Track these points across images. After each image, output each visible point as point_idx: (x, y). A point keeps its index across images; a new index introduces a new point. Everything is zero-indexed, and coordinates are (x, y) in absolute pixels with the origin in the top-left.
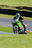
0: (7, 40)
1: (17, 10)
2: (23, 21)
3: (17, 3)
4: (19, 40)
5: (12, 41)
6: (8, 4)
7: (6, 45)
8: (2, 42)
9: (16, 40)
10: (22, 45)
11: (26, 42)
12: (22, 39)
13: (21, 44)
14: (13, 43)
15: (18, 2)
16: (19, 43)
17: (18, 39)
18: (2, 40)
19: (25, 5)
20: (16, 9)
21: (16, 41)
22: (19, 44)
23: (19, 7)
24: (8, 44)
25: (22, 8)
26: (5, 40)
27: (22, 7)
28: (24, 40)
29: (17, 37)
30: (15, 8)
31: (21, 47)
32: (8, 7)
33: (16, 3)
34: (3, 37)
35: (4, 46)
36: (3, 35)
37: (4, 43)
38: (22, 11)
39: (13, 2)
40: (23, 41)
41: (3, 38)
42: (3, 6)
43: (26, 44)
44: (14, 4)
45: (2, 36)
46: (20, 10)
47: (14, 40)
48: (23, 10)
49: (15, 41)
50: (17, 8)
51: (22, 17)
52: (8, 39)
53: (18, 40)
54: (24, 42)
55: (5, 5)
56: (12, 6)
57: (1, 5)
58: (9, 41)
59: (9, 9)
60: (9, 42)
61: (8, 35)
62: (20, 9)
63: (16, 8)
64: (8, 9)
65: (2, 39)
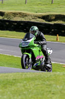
0: (22, 84)
1: (44, 21)
2: (44, 42)
3: (43, 7)
4: (47, 85)
5: (33, 87)
6: (24, 10)
7: (20, 95)
8: (13, 89)
9: (41, 84)
10: (53, 94)
11: (62, 87)
12: (53, 82)
13: (50, 91)
14: (35, 91)
15: (46, 6)
16: (47, 89)
17: (44, 82)
18: (11, 85)
19: (59, 12)
20: (42, 20)
21: (41, 86)
22: (47, 91)
23: (48, 16)
24: (25, 92)
25: (54, 18)
26: (18, 84)
27: (53, 15)
28: (56, 85)
29: (42, 78)
30: (39, 18)
31: (51, 98)
32: (26, 16)
33: (41, 9)
34: (14, 78)
35: (15, 98)
36: (15, 74)
37: (17, 91)
38: (55, 24)
39: (34, 7)
40: (54, 85)
41: (14, 81)
42: (15, 14)
43: (60, 92)
44: (36, 10)
45: (12, 76)
46: (51, 23)
47: (37, 85)
48: (56, 22)
49: (39, 86)
50: (44, 18)
51: (42, 34)
52: (25, 82)
53: (44, 84)
54: (58, 88)
55: (20, 13)
56: (34, 15)
57: (11, 13)
58: (26, 87)
59: (27, 20)
60: (26, 89)
61: (25, 73)
62: (49, 21)
63: (41, 18)
64: (25, 20)
65: (12, 82)
